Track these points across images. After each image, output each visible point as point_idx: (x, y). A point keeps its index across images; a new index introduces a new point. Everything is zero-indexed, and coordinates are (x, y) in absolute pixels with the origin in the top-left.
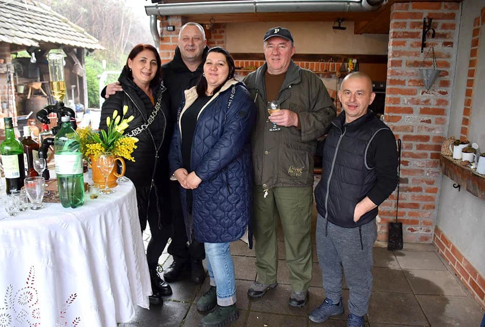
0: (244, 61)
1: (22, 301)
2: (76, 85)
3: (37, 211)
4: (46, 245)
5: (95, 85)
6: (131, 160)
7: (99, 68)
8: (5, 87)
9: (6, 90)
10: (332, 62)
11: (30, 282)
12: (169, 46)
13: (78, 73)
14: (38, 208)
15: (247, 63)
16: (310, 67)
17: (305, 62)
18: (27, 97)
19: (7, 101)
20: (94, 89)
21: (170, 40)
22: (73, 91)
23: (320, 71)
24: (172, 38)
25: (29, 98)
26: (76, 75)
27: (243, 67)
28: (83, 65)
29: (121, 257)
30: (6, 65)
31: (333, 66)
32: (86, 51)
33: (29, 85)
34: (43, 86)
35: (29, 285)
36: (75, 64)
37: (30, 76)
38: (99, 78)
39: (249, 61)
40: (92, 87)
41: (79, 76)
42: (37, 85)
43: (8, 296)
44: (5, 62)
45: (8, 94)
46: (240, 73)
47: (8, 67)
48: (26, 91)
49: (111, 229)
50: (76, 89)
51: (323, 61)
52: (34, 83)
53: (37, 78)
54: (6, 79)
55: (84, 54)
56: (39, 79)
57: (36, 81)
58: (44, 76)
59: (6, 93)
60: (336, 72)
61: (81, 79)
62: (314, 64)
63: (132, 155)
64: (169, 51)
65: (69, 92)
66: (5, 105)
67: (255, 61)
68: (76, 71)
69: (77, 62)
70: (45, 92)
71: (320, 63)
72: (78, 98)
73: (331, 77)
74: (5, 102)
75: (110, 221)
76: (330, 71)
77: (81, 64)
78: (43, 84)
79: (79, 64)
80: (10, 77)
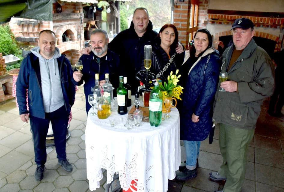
0: (220, 15)
1: (130, 168)
2: (114, 22)
3: (139, 127)
4: (145, 146)
5: (123, 21)
6: (180, 99)
7: (125, 9)
8: (79, 26)
9: (80, 28)
10: (279, 18)
11: (134, 160)
12: (180, 10)
13: (116, 16)
14: (139, 126)
15: (222, 16)
16: (263, 21)
17: (260, 17)
18: (87, 29)
19: (80, 34)
20: (123, 24)
21: (181, 7)
22: (112, 26)
23: (269, 23)
24: (183, 6)
25: (88, 30)
26: (114, 16)
27: (219, 19)
28: (119, 11)
29: (174, 150)
30: (80, 14)
31: (279, 20)
32: (120, 3)
33: (89, 23)
34: (96, 23)
35: (133, 161)
36: (114, 11)
37: (89, 17)
38: (128, 19)
39: (223, 15)
40: (122, 23)
41: (116, 17)
42: (93, 23)
43: (125, 166)
44: (80, 12)
45: (81, 30)
46: (217, 22)
47: (81, 15)
48: (87, 26)
49: (172, 136)
50: (114, 25)
51: (272, 17)
52: (91, 22)
53: (92, 18)
54: (80, 21)
55: (119, 4)
56: (93, 18)
57: (92, 20)
58: (97, 17)
59: (80, 29)
60: (281, 25)
61: (117, 19)
62: (266, 19)
63: (180, 96)
64: (180, 14)
65: (110, 26)
66: (79, 36)
67: (227, 15)
68: (115, 15)
69: (116, 9)
70: (97, 26)
71: (270, 18)
72: (115, 30)
73: (276, 28)
74: (79, 35)
75: (171, 133)
76: (277, 23)
77: (118, 10)
78: (96, 22)
79: (117, 10)
80: (82, 21)
